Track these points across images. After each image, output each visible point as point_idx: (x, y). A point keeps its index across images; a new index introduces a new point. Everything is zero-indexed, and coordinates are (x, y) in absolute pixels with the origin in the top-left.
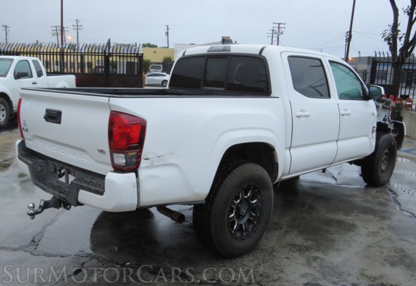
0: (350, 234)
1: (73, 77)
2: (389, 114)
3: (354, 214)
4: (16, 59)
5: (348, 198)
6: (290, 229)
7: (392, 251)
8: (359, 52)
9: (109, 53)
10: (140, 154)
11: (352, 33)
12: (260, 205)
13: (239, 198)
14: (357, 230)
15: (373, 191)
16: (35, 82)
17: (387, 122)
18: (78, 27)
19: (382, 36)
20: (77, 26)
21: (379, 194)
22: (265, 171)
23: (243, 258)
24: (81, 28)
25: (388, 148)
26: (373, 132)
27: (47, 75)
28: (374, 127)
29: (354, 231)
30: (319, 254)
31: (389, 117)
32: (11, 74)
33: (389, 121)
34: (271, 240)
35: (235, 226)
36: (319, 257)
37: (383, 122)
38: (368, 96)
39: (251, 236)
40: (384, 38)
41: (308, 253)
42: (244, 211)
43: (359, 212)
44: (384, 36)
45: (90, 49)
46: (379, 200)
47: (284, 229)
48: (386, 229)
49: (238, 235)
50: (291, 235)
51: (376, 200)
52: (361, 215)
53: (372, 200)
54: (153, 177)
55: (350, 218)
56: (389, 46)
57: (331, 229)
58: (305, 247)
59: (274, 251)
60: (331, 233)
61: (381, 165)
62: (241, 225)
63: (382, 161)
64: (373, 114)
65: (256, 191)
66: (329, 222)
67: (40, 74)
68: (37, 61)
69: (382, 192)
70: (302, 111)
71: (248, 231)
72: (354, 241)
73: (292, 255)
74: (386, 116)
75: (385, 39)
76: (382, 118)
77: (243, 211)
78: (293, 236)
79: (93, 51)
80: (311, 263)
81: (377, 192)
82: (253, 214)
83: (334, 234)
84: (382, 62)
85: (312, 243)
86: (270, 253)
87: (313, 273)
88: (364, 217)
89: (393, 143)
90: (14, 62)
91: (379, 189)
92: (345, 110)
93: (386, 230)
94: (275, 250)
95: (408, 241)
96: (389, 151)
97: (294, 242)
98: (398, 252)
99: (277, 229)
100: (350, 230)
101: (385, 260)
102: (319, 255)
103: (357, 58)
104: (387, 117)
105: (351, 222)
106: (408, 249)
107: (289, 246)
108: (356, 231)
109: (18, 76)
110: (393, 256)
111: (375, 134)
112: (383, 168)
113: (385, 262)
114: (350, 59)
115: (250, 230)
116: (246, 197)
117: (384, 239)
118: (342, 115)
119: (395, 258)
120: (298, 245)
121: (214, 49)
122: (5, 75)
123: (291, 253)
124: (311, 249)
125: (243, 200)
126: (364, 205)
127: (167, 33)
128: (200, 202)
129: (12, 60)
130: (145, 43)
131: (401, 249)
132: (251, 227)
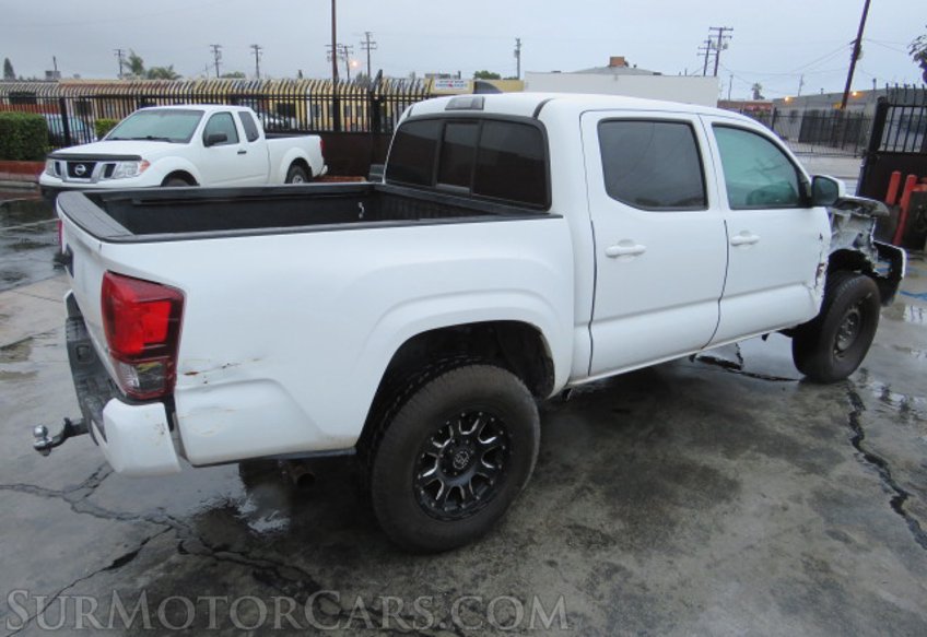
0: (718, 506)
1: (316, 139)
2: (870, 230)
3: (749, 452)
4: (210, 110)
5: (749, 411)
6: (591, 485)
7: (801, 565)
8: (874, 81)
9: (380, 96)
10: (170, 364)
11: (862, 43)
12: (504, 447)
13: (448, 437)
14: (738, 499)
15: (813, 395)
16: (245, 149)
17: (863, 250)
18: (368, 46)
19: (911, 49)
20: (369, 43)
21: (824, 403)
22: (516, 379)
23: (458, 555)
24: (374, 46)
25: (857, 305)
26: (818, 274)
27: (267, 137)
28: (821, 265)
29: (729, 500)
30: (627, 561)
31: (869, 236)
32: (198, 137)
33: (870, 245)
34: (538, 512)
35: (440, 492)
36: (624, 569)
37: (853, 249)
38: (810, 198)
39: (478, 510)
40: (915, 53)
41: (604, 553)
42: (464, 462)
43: (759, 450)
44: (914, 50)
45: (348, 90)
46: (816, 418)
47: (578, 485)
48: (808, 500)
49: (446, 509)
50: (587, 500)
51: (812, 418)
52: (764, 457)
53: (800, 418)
54: (214, 408)
55: (734, 463)
56: (923, 70)
57: (681, 491)
58: (603, 536)
59: (532, 542)
60: (676, 504)
61: (838, 339)
62: (456, 490)
63: (841, 331)
64: (821, 238)
65: (493, 419)
66: (681, 473)
67: (252, 137)
68: (248, 113)
69: (831, 398)
70: (623, 242)
71: (475, 499)
72: (721, 530)
73: (566, 557)
74: (861, 235)
75: (915, 56)
76: (852, 241)
77: (461, 461)
78: (589, 504)
79: (354, 92)
80: (598, 583)
81: (822, 397)
82: (488, 466)
83: (681, 505)
84: (899, 106)
85: (622, 527)
86: (521, 547)
87: (589, 614)
88: (767, 462)
89: (870, 295)
90: (204, 117)
91: (826, 391)
92: (743, 233)
93: (805, 502)
94: (535, 538)
95: (846, 540)
96: (860, 310)
97: (585, 520)
98: (813, 570)
99: (566, 480)
100: (722, 497)
101: (772, 592)
102: (623, 563)
103: (868, 92)
104: (864, 239)
105: (731, 476)
106: (839, 564)
107: (570, 531)
108: (735, 502)
109: (211, 140)
110: (796, 581)
111: (822, 280)
112: (841, 345)
113: (771, 598)
114: (855, 94)
115: (478, 498)
116: (466, 433)
117: (790, 530)
118: (735, 245)
119: (799, 586)
120: (590, 529)
121: (457, 105)
122: (187, 141)
123: (565, 551)
124: (615, 543)
125: (459, 439)
126: (778, 430)
127: (518, 53)
128: (342, 453)
129: (201, 113)
130: (480, 71)
131: (823, 562)
132: (481, 493)
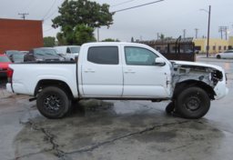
12: (61, 103)
17: (204, 80)
26: (167, 84)
28: (168, 81)
37: (198, 80)
64: (165, 74)
74: (203, 76)
112: (192, 108)
116: (53, 98)
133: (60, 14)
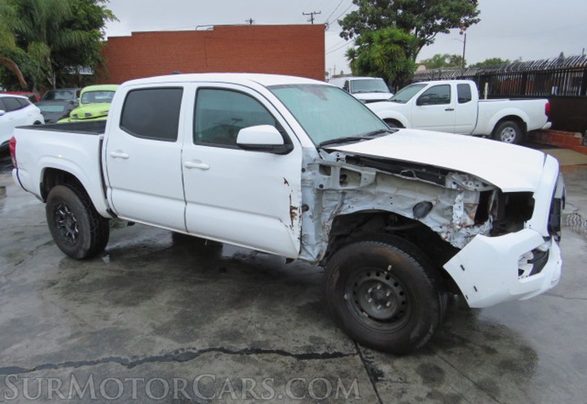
16: (453, 108)
26: (292, 216)
28: (293, 207)
32: (413, 100)
64: (286, 182)
67: (465, 99)
68: (466, 85)
90: (425, 88)
92: (195, 161)
111: (297, 222)
118: (188, 168)
122: (406, 102)
133: (356, 8)
